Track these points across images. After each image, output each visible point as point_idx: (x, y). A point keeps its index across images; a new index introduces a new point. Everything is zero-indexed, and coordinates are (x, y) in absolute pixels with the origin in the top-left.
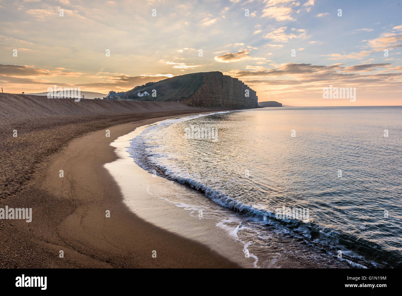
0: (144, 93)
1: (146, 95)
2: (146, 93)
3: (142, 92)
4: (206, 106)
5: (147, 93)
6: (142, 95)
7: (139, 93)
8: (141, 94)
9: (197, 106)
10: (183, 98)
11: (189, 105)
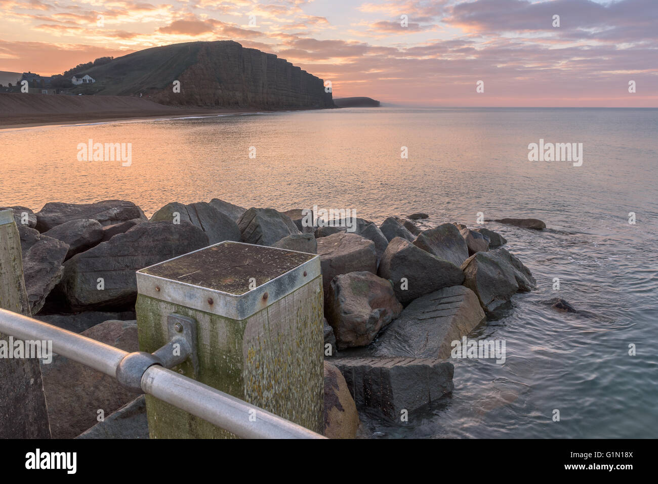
0: (84, 78)
1: (88, 82)
2: (87, 77)
3: (78, 77)
4: (200, 104)
5: (91, 78)
6: (81, 82)
7: (74, 77)
8: (77, 80)
9: (182, 104)
10: (152, 88)
11: (162, 102)
